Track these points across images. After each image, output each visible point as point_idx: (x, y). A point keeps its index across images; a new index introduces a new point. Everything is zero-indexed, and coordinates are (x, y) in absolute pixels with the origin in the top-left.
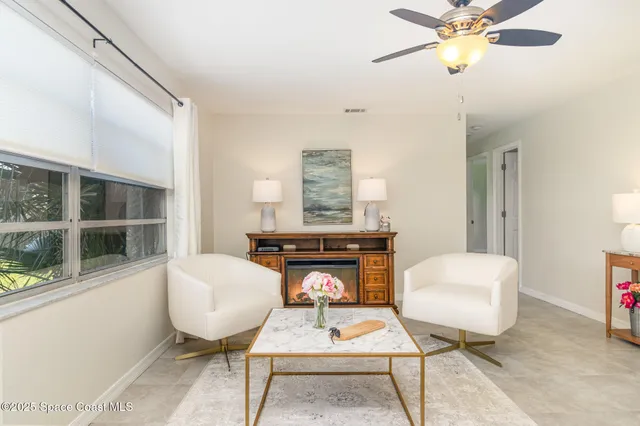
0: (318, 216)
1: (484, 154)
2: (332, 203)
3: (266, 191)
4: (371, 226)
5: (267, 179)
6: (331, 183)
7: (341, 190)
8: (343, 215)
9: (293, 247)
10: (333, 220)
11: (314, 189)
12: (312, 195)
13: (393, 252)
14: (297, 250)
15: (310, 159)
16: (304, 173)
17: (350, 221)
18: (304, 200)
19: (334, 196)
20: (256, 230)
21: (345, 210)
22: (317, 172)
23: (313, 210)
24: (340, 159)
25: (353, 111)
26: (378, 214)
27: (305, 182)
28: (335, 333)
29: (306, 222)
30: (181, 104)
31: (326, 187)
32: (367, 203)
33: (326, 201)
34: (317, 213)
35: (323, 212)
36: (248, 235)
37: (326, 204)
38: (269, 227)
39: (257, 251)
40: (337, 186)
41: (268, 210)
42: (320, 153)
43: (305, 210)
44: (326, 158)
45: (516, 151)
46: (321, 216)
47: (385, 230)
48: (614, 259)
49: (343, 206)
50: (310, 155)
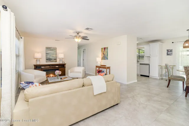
1: (80, 49)
3: (38, 55)
4: (61, 63)
5: (38, 53)
6: (52, 54)
8: (55, 60)
10: (53, 61)
11: (49, 55)
13: (65, 67)
16: (46, 51)
17: (56, 62)
18: (46, 57)
19: (53, 57)
20: (35, 64)
22: (49, 52)
23: (48, 59)
24: (55, 49)
25: (57, 40)
26: (62, 60)
27: (46, 54)
28: (61, 79)
30: (21, 38)
31: (51, 55)
32: (60, 58)
33: (51, 58)
36: (34, 65)
38: (38, 63)
39: (36, 68)
40: (53, 55)
41: (38, 59)
42: (50, 48)
45: (85, 49)
46: (50, 61)
47: (64, 63)
48: (97, 67)
49: (55, 59)
50: (48, 48)
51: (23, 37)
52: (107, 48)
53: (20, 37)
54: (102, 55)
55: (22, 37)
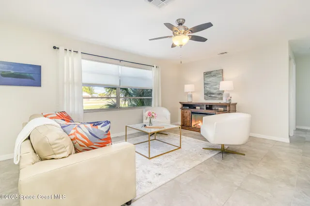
0: (209, 97)
2: (214, 91)
8: (219, 96)
9: (199, 108)
10: (216, 98)
11: (208, 87)
12: (207, 89)
15: (207, 75)
16: (204, 80)
17: (222, 99)
18: (205, 91)
19: (215, 89)
21: (220, 94)
22: (209, 80)
24: (219, 73)
28: (144, 126)
29: (205, 99)
31: (212, 86)
34: (209, 95)
35: (211, 95)
36: (180, 103)
41: (190, 94)
42: (210, 72)
43: (205, 94)
44: (212, 74)
46: (211, 97)
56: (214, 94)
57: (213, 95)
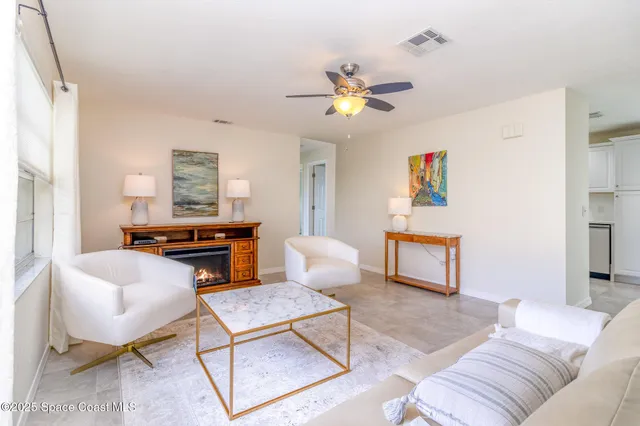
0: (187, 209)
2: (201, 198)
3: (141, 185)
4: (239, 218)
5: (140, 174)
6: (199, 181)
7: (208, 187)
8: (211, 209)
9: (164, 238)
10: (201, 213)
11: (184, 186)
12: (182, 191)
13: (257, 238)
14: (168, 241)
15: (181, 159)
16: (173, 170)
17: (216, 214)
18: (174, 195)
19: (203, 192)
20: (128, 224)
21: (212, 204)
22: (186, 170)
23: (183, 204)
24: (210, 161)
25: (222, 122)
27: (175, 178)
29: (175, 215)
30: (65, 89)
31: (195, 184)
32: (234, 199)
33: (195, 197)
34: (187, 206)
35: (193, 206)
37: (195, 199)
38: (141, 220)
39: (133, 244)
40: (204, 184)
41: (140, 203)
42: (190, 154)
43: (175, 204)
44: (195, 159)
45: (324, 165)
46: (191, 209)
48: (388, 235)
49: (211, 201)
50: (181, 155)
51: (73, 87)
52: (443, 157)
53: (58, 84)
54: (412, 186)
55: (68, 85)
56: (198, 204)
57: (198, 207)
